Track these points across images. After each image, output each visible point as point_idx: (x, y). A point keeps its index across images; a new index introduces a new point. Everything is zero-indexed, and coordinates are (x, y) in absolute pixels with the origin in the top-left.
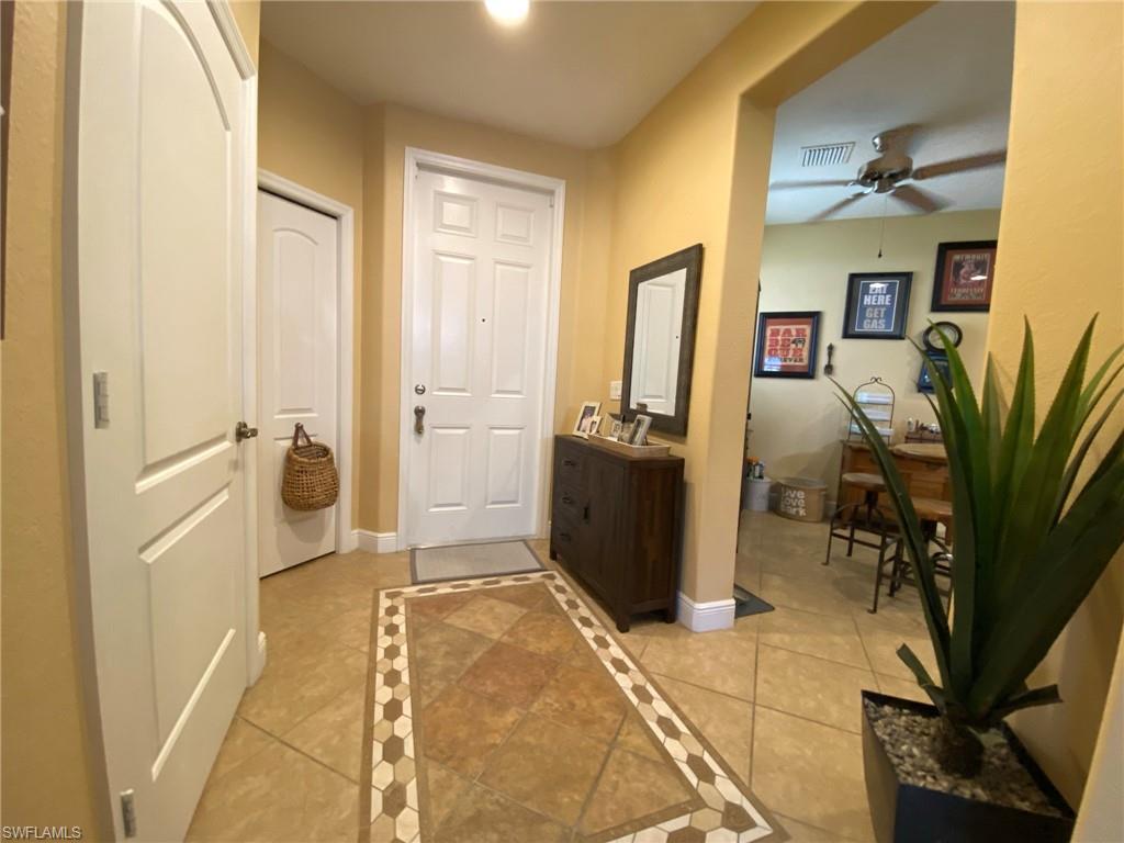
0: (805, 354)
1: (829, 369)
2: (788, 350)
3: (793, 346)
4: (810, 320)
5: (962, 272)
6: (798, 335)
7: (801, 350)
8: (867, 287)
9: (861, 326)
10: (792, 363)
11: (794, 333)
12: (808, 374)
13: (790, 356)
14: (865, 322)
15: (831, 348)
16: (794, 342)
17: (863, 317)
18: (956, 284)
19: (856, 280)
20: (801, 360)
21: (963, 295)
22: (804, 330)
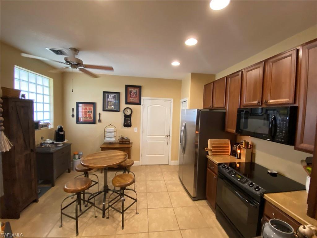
0: (92, 116)
1: (100, 121)
2: (87, 115)
3: (88, 113)
4: (93, 105)
5: (132, 93)
6: (89, 110)
7: (91, 115)
8: (108, 96)
9: (107, 108)
10: (88, 119)
11: (88, 109)
12: (94, 122)
13: (87, 117)
14: (109, 106)
15: (100, 114)
16: (88, 112)
17: (108, 105)
18: (130, 97)
19: (105, 93)
20: (91, 118)
21: (132, 100)
22: (91, 108)
